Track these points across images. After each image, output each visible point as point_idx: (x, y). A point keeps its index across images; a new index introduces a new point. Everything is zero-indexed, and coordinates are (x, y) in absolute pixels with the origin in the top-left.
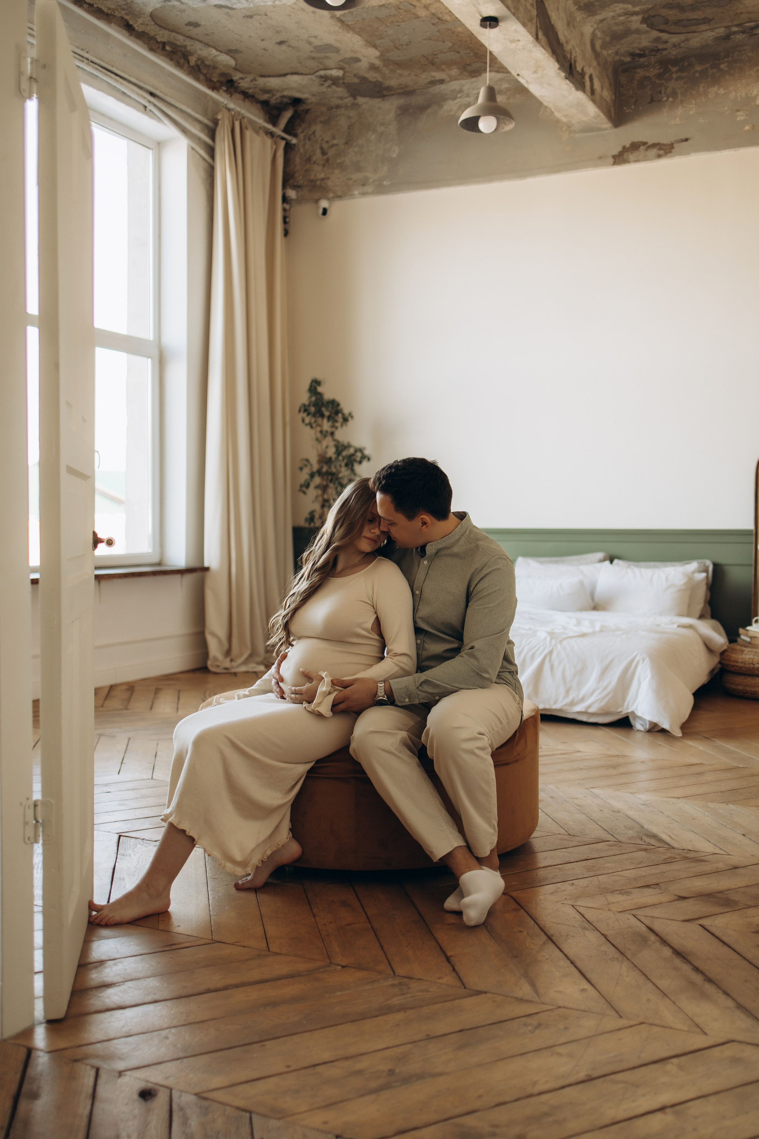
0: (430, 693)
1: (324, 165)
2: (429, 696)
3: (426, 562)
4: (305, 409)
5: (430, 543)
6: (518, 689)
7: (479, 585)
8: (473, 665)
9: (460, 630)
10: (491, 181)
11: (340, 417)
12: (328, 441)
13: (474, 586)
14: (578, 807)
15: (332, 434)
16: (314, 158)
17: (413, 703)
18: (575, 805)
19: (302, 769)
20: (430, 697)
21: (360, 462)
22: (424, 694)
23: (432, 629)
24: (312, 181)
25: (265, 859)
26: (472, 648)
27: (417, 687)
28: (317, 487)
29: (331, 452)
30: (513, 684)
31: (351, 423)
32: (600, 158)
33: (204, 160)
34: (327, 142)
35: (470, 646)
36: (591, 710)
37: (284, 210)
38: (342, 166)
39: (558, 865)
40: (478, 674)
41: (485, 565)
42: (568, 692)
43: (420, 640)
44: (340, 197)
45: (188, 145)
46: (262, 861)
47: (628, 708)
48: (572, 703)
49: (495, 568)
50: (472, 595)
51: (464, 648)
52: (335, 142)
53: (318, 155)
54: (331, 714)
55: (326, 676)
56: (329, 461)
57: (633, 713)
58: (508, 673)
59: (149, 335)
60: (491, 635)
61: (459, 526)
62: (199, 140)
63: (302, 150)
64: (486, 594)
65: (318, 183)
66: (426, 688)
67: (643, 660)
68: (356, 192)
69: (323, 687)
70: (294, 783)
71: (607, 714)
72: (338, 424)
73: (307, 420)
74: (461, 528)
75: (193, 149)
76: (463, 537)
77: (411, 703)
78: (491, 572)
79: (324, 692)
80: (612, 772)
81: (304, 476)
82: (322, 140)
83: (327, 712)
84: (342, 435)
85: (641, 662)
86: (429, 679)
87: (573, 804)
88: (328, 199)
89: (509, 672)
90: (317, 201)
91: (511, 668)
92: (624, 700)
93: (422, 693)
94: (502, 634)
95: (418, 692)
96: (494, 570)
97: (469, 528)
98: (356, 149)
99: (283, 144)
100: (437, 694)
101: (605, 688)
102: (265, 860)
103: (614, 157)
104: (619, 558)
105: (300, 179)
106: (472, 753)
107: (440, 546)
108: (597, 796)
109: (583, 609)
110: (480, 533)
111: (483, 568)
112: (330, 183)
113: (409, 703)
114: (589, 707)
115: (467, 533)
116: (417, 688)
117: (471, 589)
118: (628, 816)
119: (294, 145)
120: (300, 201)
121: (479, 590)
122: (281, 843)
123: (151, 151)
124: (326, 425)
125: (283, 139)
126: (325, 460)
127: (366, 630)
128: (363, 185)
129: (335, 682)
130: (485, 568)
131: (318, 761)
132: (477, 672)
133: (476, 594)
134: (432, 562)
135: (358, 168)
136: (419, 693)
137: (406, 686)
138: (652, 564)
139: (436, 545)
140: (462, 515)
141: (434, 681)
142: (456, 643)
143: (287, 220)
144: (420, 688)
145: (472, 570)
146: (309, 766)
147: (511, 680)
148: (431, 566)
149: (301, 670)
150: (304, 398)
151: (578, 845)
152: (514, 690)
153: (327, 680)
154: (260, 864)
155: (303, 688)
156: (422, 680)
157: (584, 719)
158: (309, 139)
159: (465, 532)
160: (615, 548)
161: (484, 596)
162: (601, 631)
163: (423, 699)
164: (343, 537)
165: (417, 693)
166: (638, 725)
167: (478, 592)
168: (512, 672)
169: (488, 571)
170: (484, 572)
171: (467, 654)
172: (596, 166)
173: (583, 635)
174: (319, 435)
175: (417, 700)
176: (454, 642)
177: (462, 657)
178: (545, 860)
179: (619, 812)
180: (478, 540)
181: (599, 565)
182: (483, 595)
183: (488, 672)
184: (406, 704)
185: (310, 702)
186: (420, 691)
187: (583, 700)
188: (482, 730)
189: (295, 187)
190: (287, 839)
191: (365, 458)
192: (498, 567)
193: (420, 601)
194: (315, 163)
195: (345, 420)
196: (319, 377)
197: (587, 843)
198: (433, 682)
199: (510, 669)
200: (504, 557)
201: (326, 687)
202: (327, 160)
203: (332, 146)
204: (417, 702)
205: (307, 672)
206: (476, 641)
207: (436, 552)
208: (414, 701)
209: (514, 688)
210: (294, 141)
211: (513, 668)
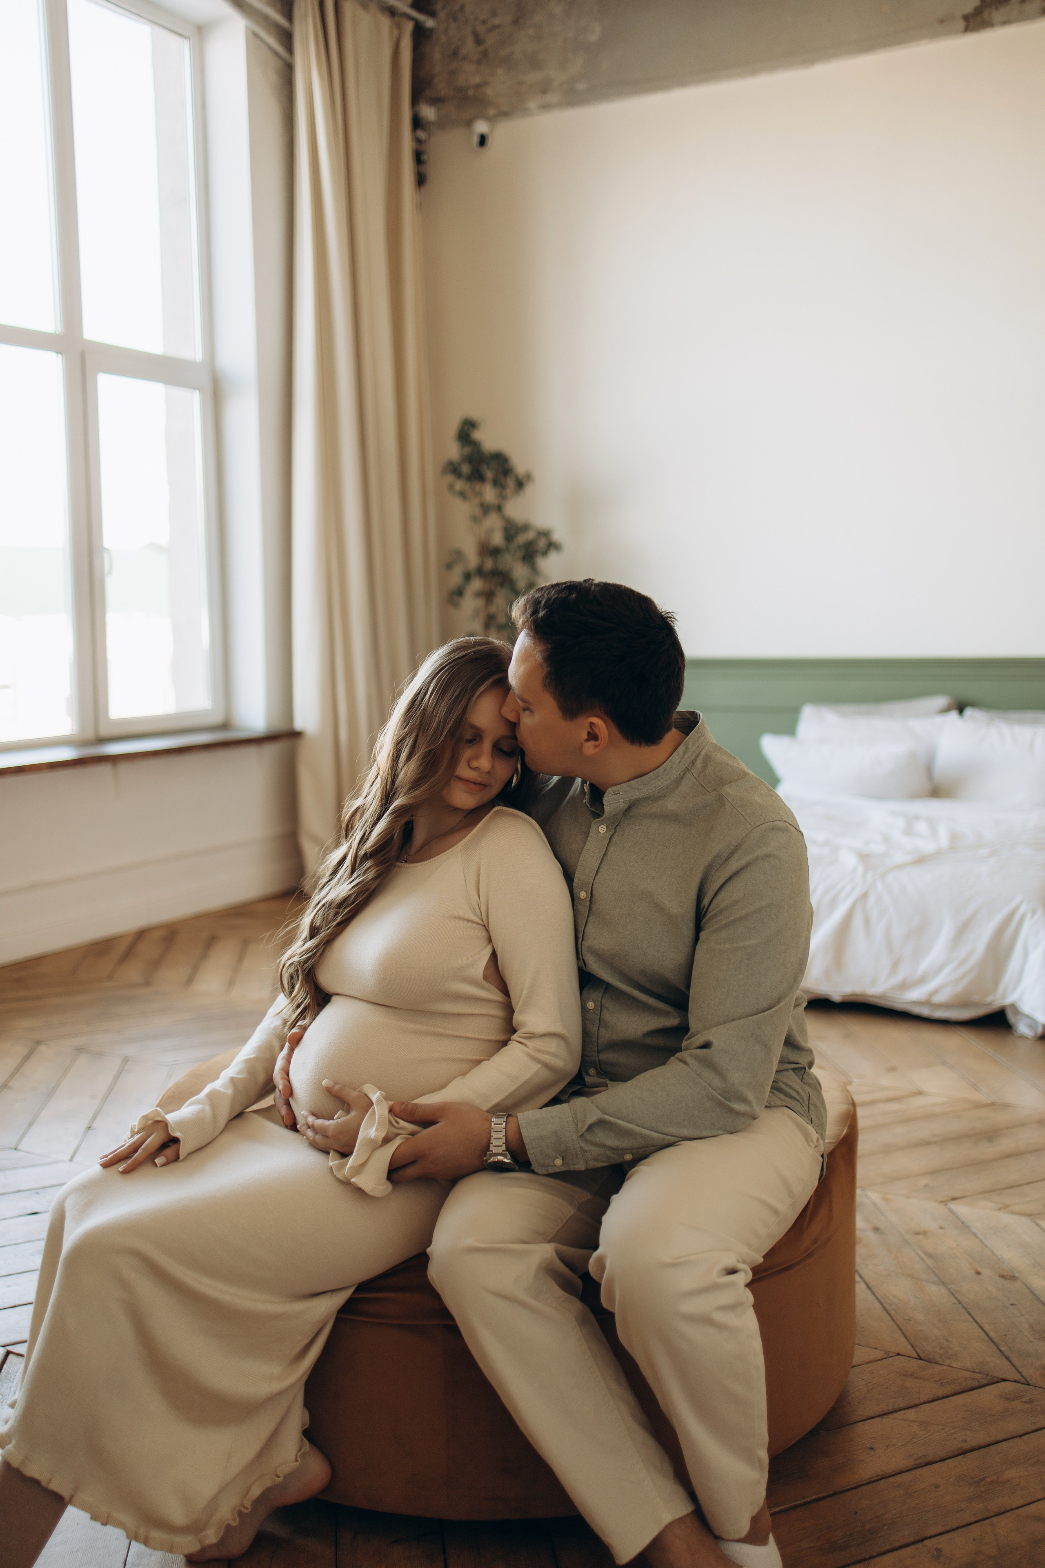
0: (612, 1149)
1: (479, 62)
2: (609, 1153)
3: (602, 829)
4: (453, 469)
5: (614, 788)
6: (816, 1106)
7: (723, 894)
8: (709, 1085)
9: (682, 988)
10: (754, 72)
11: (511, 483)
12: (493, 522)
13: (712, 895)
14: (930, 1262)
15: (499, 508)
16: (463, 51)
17: (572, 1168)
18: (923, 1256)
19: (328, 1306)
20: (612, 1155)
21: (545, 553)
22: (596, 1150)
23: (620, 981)
24: (461, 90)
25: (247, 1508)
26: (706, 1045)
27: (581, 1133)
28: (479, 594)
29: (498, 539)
30: (803, 1099)
31: (529, 489)
32: (942, 21)
33: (276, 54)
34: (484, 22)
35: (700, 1040)
36: (939, 998)
37: (418, 141)
38: (508, 62)
39: (901, 1472)
40: (721, 1104)
41: (737, 848)
42: (895, 966)
43: (594, 1001)
44: (505, 115)
45: (247, 28)
46: (240, 1514)
47: (1004, 996)
48: (904, 986)
49: (759, 853)
50: (708, 916)
51: (689, 1038)
52: (497, 21)
53: (469, 47)
54: (388, 1187)
55: (378, 1101)
56: (495, 552)
57: (1013, 1006)
58: (791, 1072)
59: (196, 353)
60: (752, 1015)
61: (681, 749)
62: (265, 20)
63: (443, 39)
64: (737, 915)
65: (471, 92)
66: (601, 1136)
67: (1034, 913)
68: (532, 105)
69: (372, 1127)
70: (307, 1341)
71: (964, 1004)
72: (508, 492)
73: (459, 485)
74: (684, 754)
75: (255, 35)
76: (688, 775)
77: (568, 1169)
78: (751, 863)
79: (371, 1141)
80: (987, 1150)
81: (455, 577)
82: (476, 19)
83: (377, 1187)
84: (516, 509)
85: (1029, 916)
86: (607, 1117)
87: (920, 1252)
88: (490, 119)
89: (794, 1069)
90: (469, 123)
91: (799, 1060)
92: (997, 980)
93: (592, 1148)
94: (777, 1011)
95: (584, 1145)
96: (758, 858)
97: (704, 751)
98: (531, 32)
99: (409, 27)
100: (627, 1149)
101: (963, 962)
102: (247, 1511)
103: (966, 18)
104: (973, 704)
105: (441, 87)
106: (706, 1320)
107: (636, 795)
108: (963, 1226)
109: (915, 796)
110: (727, 764)
111: (731, 854)
112: (490, 92)
113: (563, 1169)
114: (935, 992)
115: (699, 764)
116: (582, 1135)
117: (706, 902)
118: (1035, 1295)
119: (431, 30)
120: (443, 124)
121: (721, 906)
122: (284, 1470)
123: (187, 41)
124: (489, 493)
125: (411, 18)
126: (488, 551)
127: (473, 982)
128: (544, 91)
129: (397, 1109)
130: (736, 856)
131: (362, 1287)
132: (719, 1100)
133: (715, 915)
134: (618, 829)
135: (535, 63)
136: (586, 1147)
137: (555, 1133)
138: (1029, 715)
139: (625, 791)
140: (689, 719)
141: (620, 1122)
142: (674, 1017)
143: (425, 157)
144: (588, 1136)
145: (707, 859)
146: (339, 1300)
147: (800, 1090)
148: (614, 839)
149: (324, 1083)
150: (453, 451)
151: (941, 1392)
152: (806, 1112)
153: (380, 1110)
154: (234, 1520)
155: (330, 1125)
156: (592, 1119)
157: (925, 1012)
158: (455, 19)
159: (693, 763)
160: (967, 689)
161: (735, 921)
162: (953, 847)
163: (596, 1160)
164: (416, 783)
165: (581, 1148)
166: (1023, 1028)
167: (721, 911)
168: (802, 1068)
169: (743, 862)
170: (734, 865)
171: (697, 1058)
172: (934, 35)
173: (921, 860)
174: (478, 512)
175: (582, 1162)
176: (668, 1013)
177: (685, 1063)
178: (872, 1453)
179: (1013, 1278)
180: (723, 782)
181: (940, 720)
182: (731, 919)
183: (744, 1100)
184: (557, 1170)
185: (345, 1154)
186: (588, 1142)
187: (922, 980)
188: (730, 1261)
189: (436, 101)
190: (296, 1461)
191: (552, 546)
192: (767, 850)
193: (591, 915)
194: (465, 58)
195: (520, 485)
196: (474, 414)
197: (957, 1388)
198: (616, 1124)
199: (797, 1063)
200: (783, 824)
201: (377, 1130)
202: (485, 54)
203: (494, 28)
204: (581, 1166)
205: (337, 1087)
206: (714, 1030)
207: (626, 807)
208: (574, 1164)
209: (807, 1109)
210: (430, 23)
211: (803, 1061)
